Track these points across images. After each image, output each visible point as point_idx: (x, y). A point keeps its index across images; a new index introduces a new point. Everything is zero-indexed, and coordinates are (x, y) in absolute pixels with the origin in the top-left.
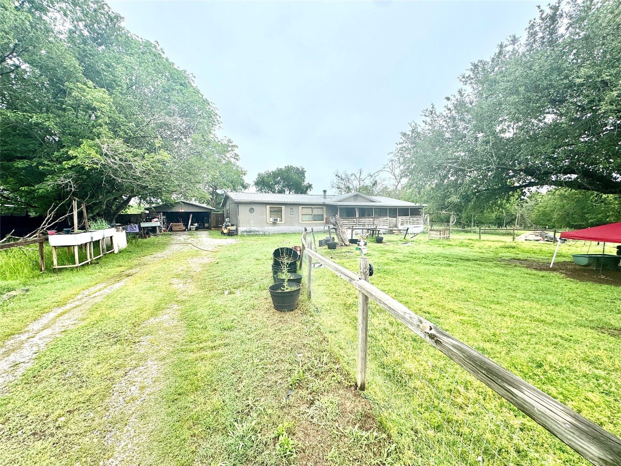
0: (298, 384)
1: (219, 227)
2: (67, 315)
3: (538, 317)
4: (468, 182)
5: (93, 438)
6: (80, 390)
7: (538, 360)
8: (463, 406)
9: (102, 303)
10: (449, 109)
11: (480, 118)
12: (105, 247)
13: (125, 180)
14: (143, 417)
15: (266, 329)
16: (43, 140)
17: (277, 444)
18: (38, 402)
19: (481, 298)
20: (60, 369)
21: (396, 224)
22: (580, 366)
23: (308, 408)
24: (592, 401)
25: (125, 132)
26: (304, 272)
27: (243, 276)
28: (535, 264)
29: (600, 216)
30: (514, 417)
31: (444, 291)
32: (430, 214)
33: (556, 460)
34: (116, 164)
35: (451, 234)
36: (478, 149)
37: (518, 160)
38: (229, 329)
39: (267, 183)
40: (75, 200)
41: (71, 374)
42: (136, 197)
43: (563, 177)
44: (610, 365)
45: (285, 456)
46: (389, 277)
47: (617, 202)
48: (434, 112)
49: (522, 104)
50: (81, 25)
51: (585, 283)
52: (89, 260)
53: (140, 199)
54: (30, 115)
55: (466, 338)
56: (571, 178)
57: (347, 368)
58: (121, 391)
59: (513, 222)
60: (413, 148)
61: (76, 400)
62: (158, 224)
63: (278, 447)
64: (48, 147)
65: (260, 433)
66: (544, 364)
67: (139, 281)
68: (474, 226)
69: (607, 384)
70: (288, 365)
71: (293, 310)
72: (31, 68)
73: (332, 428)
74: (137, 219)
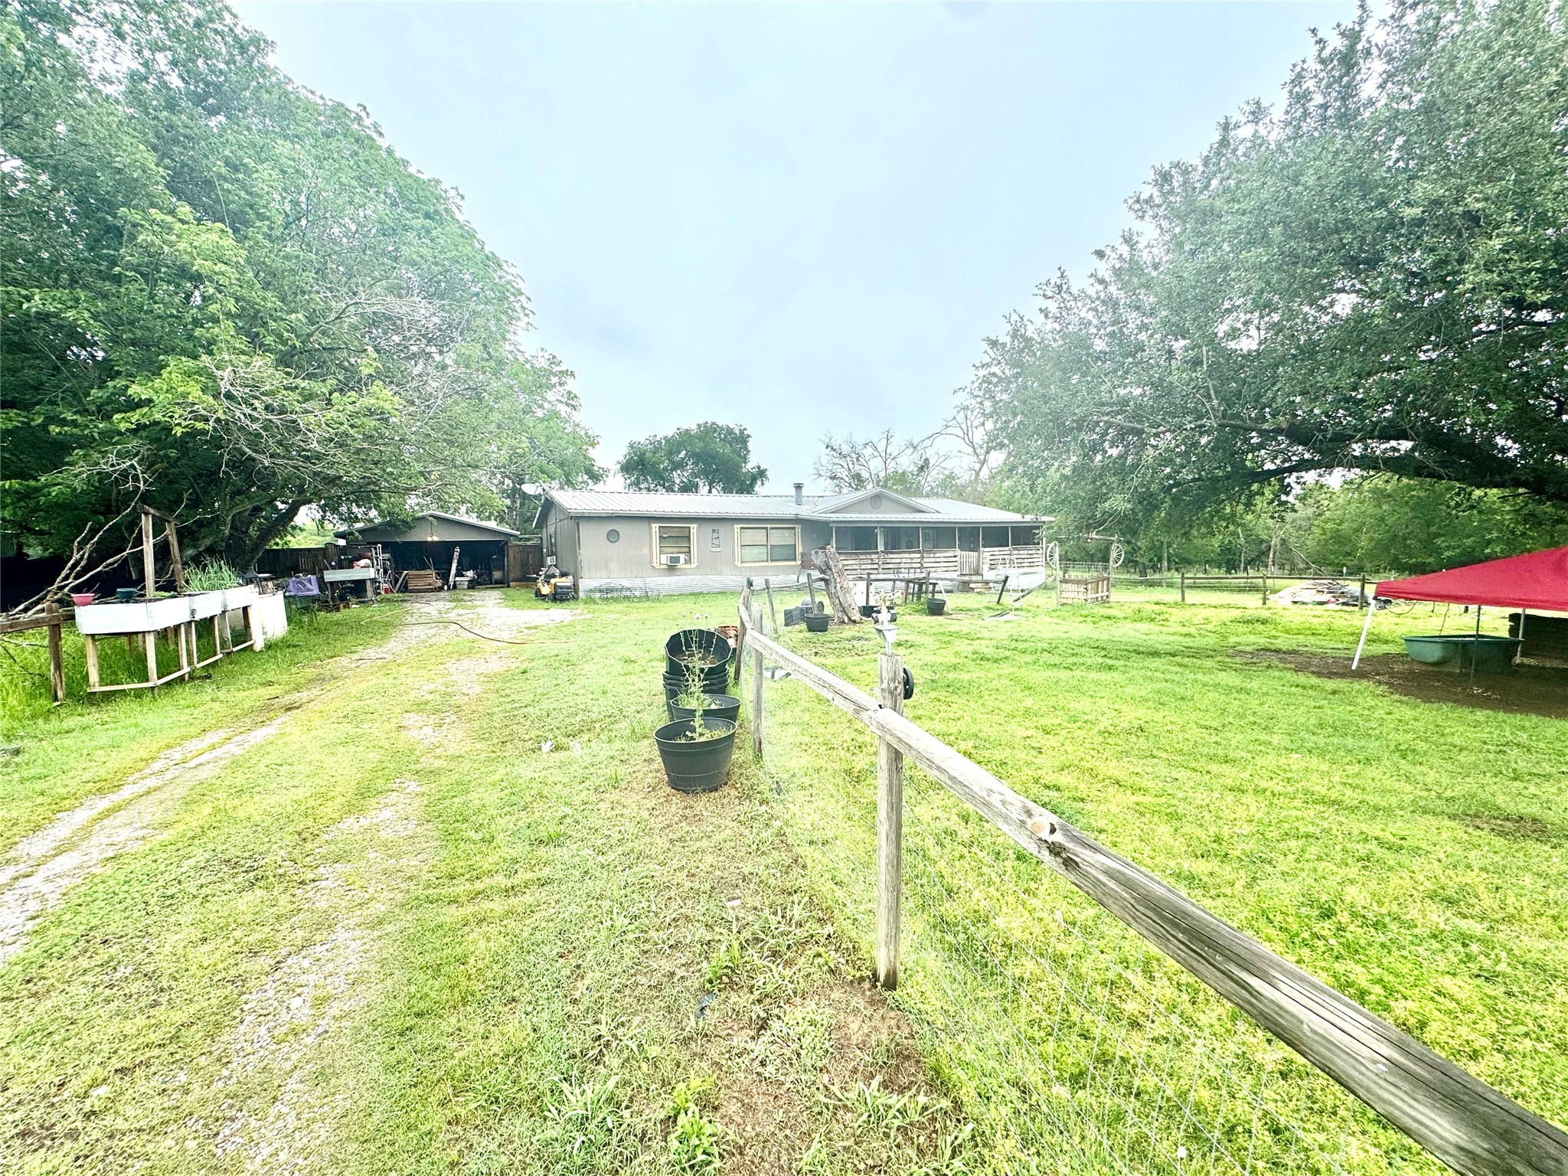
0: (727, 980)
1: (530, 580)
2: (122, 817)
3: (1324, 791)
4: (1151, 460)
5: (185, 1139)
6: (152, 1012)
7: (1322, 901)
8: (1141, 1020)
9: (218, 782)
10: (1102, 281)
11: (1176, 301)
12: (228, 634)
13: (280, 461)
14: (320, 1077)
15: (647, 839)
16: (62, 357)
17: (672, 1137)
18: (36, 1048)
19: (1185, 749)
20: (98, 959)
21: (978, 566)
22: (1423, 911)
23: (753, 1038)
24: (1452, 998)
25: (280, 336)
26: (744, 692)
27: (590, 704)
28: (1316, 661)
29: (1469, 542)
30: (1266, 1044)
31: (1095, 731)
32: (1060, 541)
33: (1368, 1147)
34: (254, 420)
35: (1112, 590)
36: (1174, 378)
37: (1270, 406)
38: (554, 840)
39: (653, 466)
40: (147, 514)
41: (129, 970)
42: (314, 506)
43: (1380, 448)
44: (1496, 907)
45: (692, 1167)
46: (960, 701)
47: (1508, 508)
48: (1065, 287)
49: (1278, 269)
50: (162, 60)
51: (1436, 705)
52: (186, 669)
53: (323, 508)
54: (24, 292)
55: (1147, 850)
56: (1398, 450)
57: (853, 934)
58: (264, 1012)
59: (1263, 558)
60: (1016, 376)
61: (142, 1039)
62: (371, 573)
63: (674, 1144)
64: (76, 377)
65: (627, 1107)
66: (1337, 909)
67: (317, 722)
68: (1169, 569)
69: (1487, 956)
70: (703, 930)
71: (716, 790)
72: (26, 171)
73: (813, 1088)
74: (314, 560)
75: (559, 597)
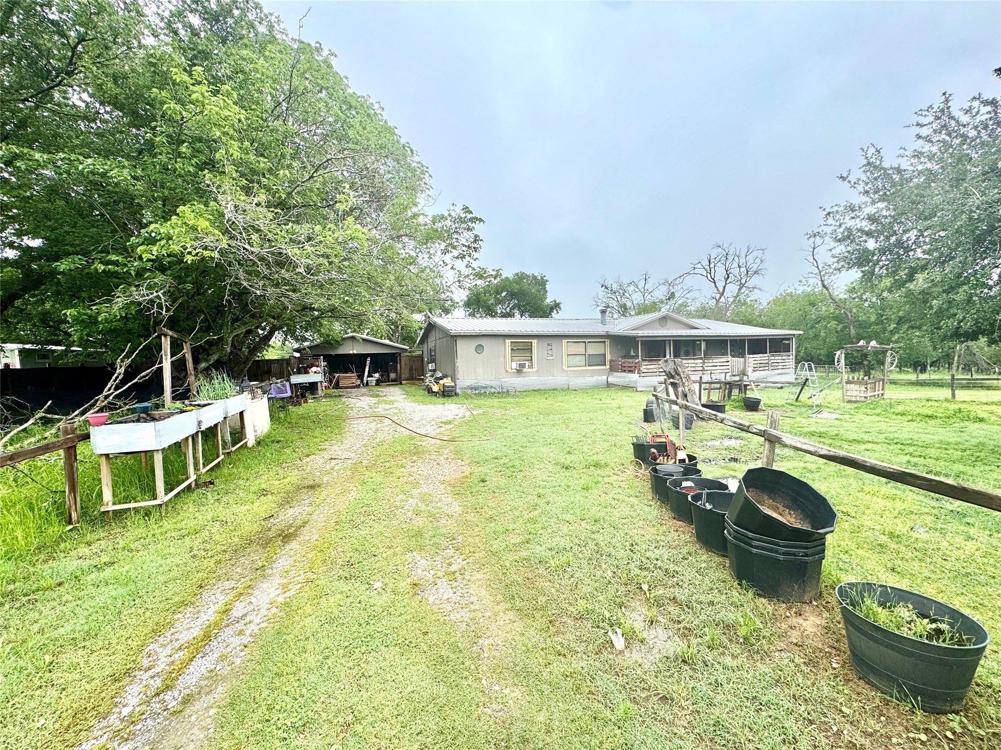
1: (418, 379)
12: (228, 437)
21: (745, 368)
25: (270, 190)
39: (485, 302)
40: (167, 336)
42: (281, 332)
52: (193, 477)
53: (285, 333)
62: (318, 377)
74: (282, 368)
75: (447, 393)
